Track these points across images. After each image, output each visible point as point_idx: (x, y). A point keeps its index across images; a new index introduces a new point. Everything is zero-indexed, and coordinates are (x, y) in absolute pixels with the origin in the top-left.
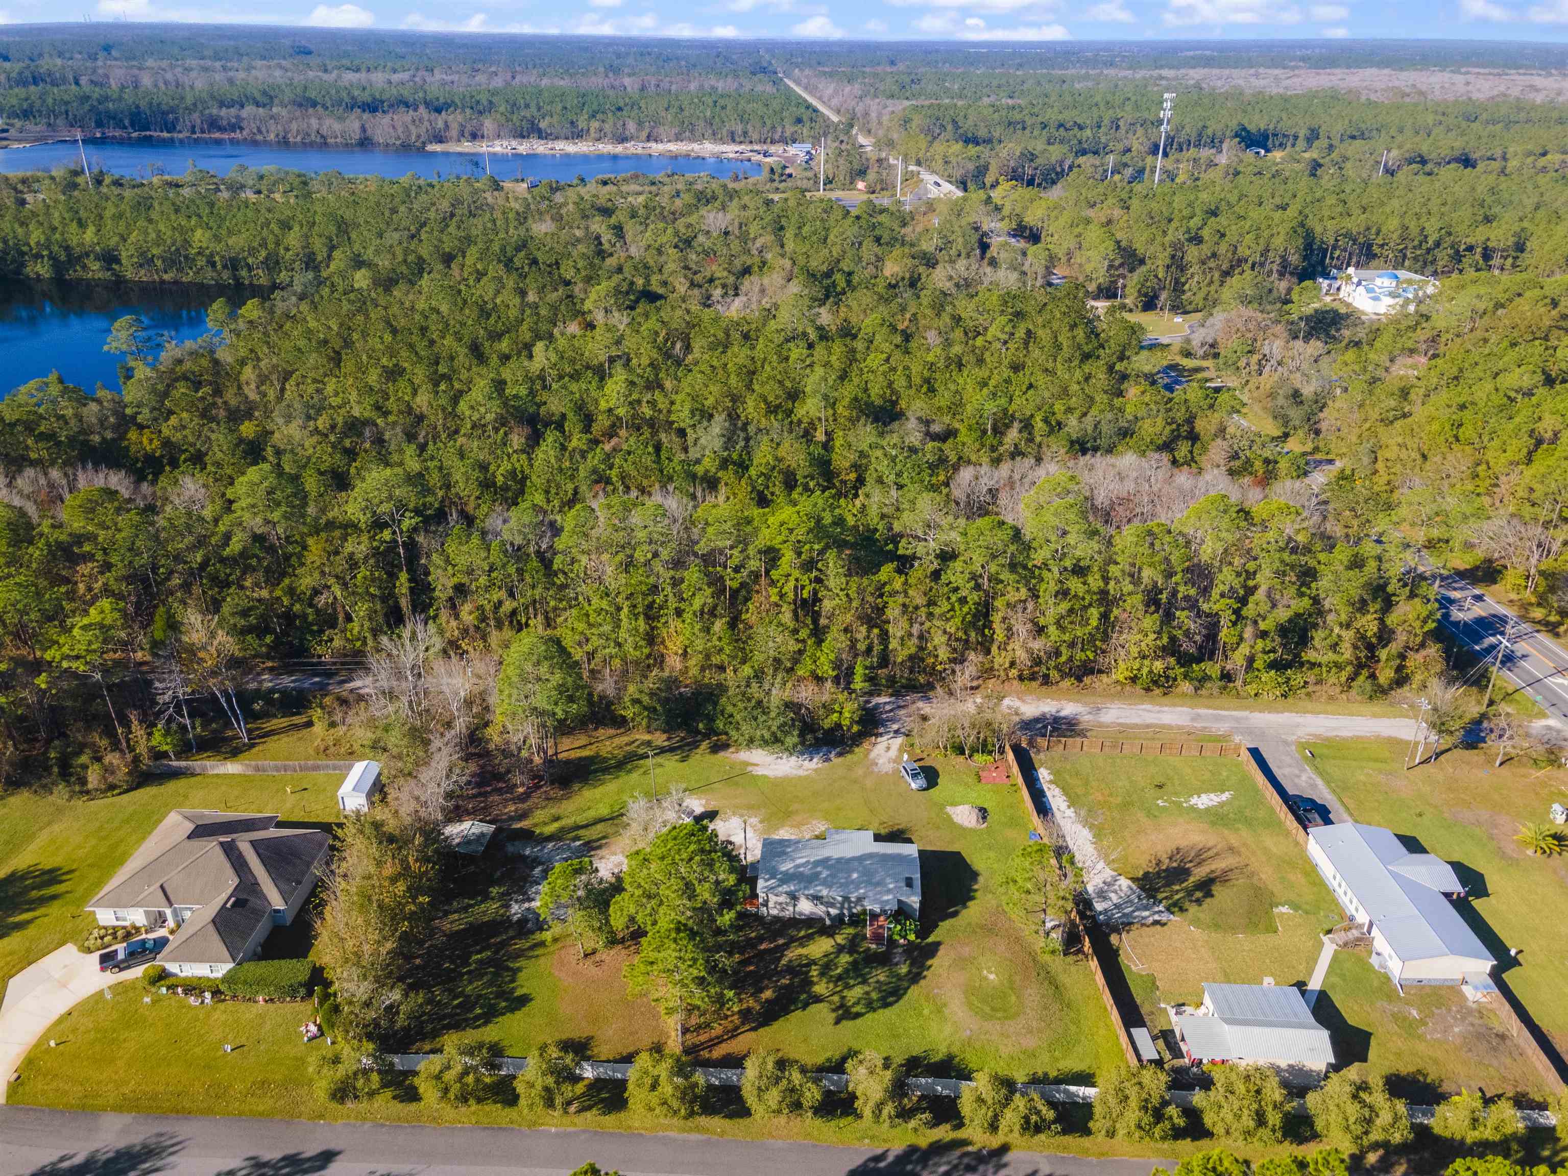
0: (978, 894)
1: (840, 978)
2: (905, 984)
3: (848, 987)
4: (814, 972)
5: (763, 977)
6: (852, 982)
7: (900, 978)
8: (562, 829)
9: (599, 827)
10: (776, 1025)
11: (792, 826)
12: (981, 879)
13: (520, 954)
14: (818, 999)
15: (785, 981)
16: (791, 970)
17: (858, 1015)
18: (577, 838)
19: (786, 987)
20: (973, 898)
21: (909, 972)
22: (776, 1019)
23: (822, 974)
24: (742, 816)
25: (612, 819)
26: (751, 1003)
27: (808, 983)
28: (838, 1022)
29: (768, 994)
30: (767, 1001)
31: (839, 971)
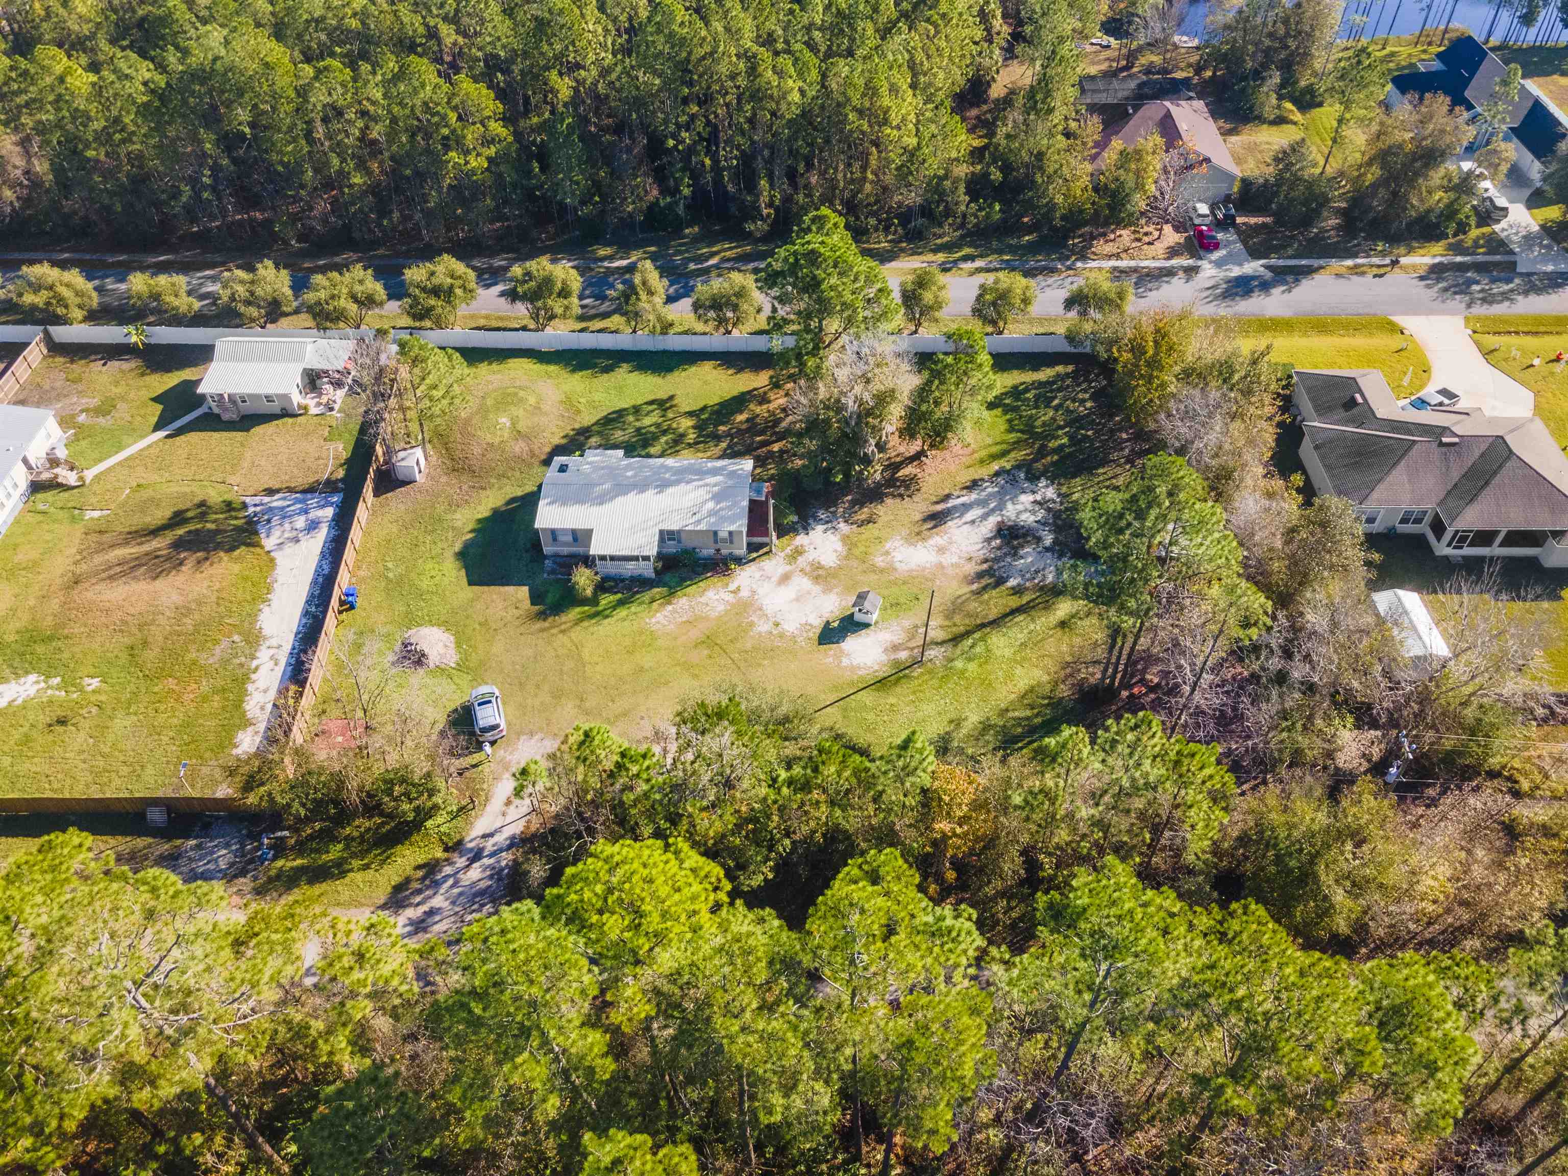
0: (471, 526)
1: (664, 432)
2: (595, 428)
3: (658, 425)
4: (692, 436)
5: (747, 430)
6: (652, 429)
7: (599, 433)
8: (1047, 607)
9: (993, 614)
10: (735, 393)
11: (706, 618)
12: (458, 547)
13: (1016, 445)
14: (690, 414)
15: (722, 428)
16: (717, 438)
17: (651, 403)
18: (1017, 591)
19: (723, 424)
20: (479, 521)
21: (588, 438)
22: (734, 398)
23: (683, 435)
24: (781, 636)
25: (983, 626)
26: (758, 410)
27: (699, 427)
28: (671, 398)
29: (741, 418)
30: (741, 412)
31: (663, 439)
